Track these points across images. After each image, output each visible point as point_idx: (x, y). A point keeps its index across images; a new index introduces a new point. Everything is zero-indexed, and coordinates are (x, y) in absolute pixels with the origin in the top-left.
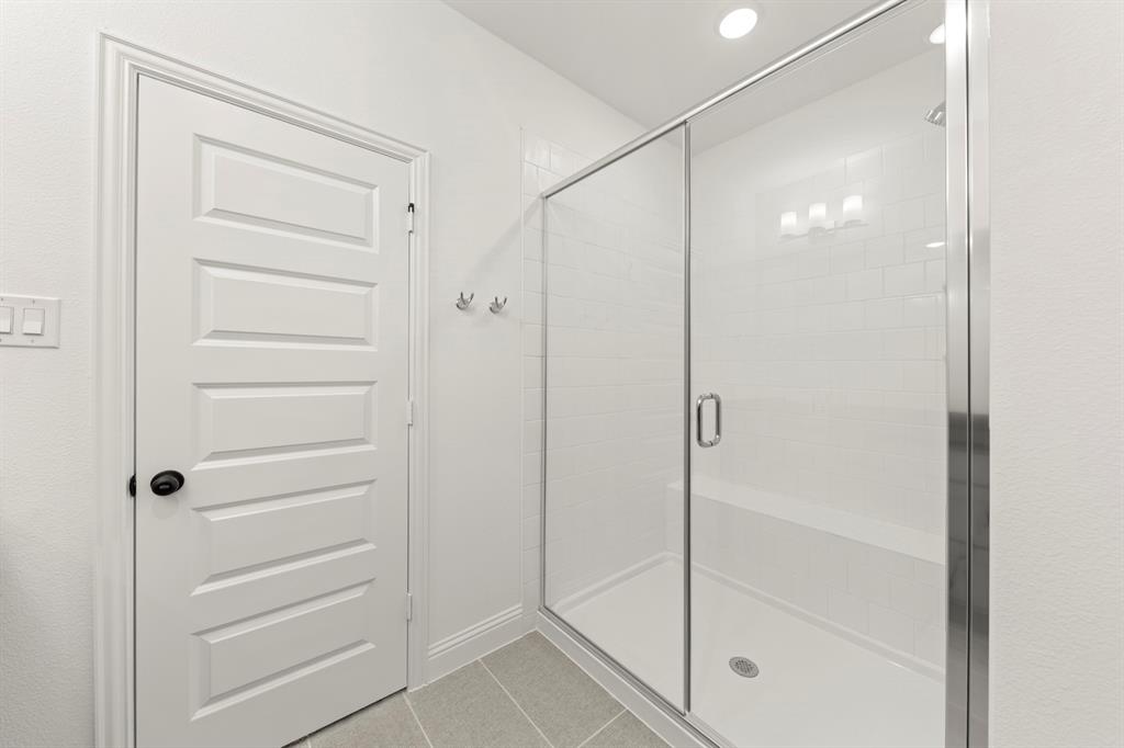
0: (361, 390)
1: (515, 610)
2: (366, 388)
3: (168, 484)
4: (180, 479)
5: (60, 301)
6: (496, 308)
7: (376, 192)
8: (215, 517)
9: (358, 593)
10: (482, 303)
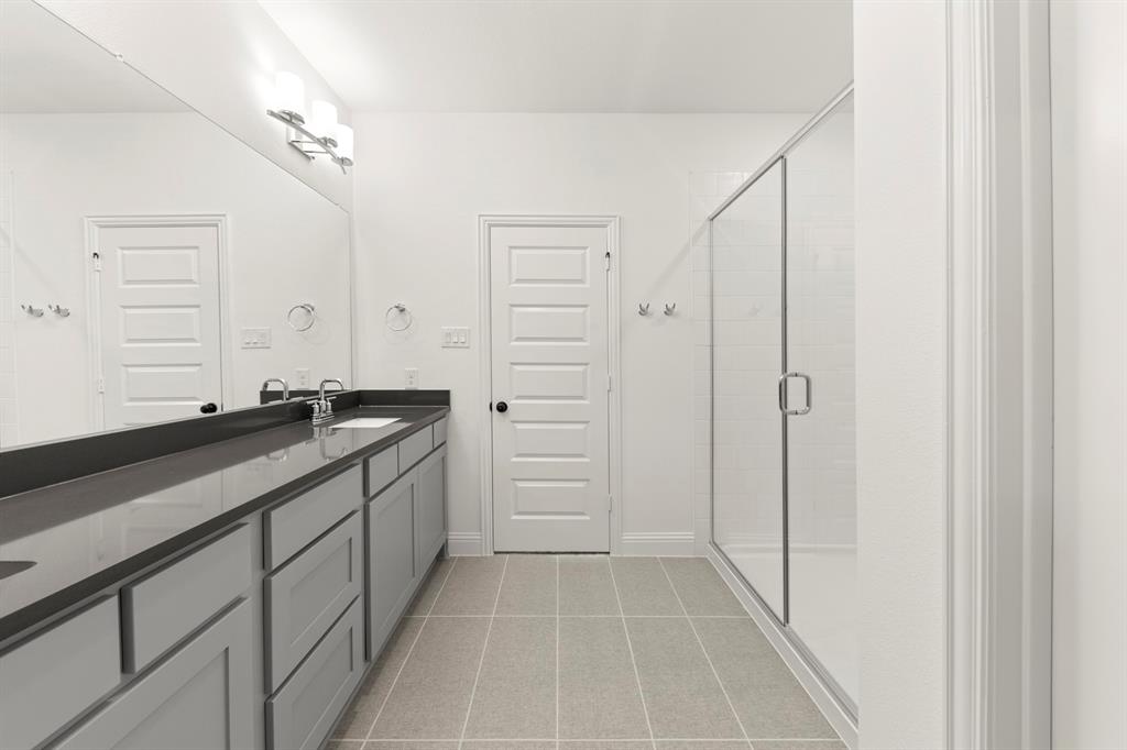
0: (580, 368)
1: (688, 535)
2: (584, 367)
3: (502, 408)
4: (506, 406)
5: (469, 330)
6: (668, 312)
7: (588, 251)
8: (519, 426)
9: (581, 485)
10: (658, 309)
